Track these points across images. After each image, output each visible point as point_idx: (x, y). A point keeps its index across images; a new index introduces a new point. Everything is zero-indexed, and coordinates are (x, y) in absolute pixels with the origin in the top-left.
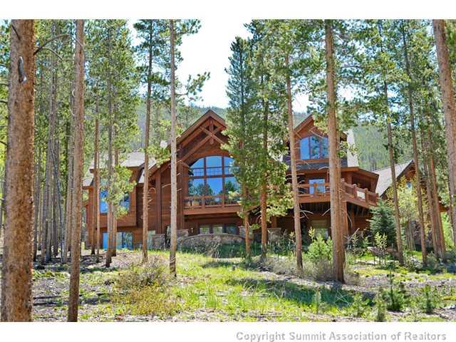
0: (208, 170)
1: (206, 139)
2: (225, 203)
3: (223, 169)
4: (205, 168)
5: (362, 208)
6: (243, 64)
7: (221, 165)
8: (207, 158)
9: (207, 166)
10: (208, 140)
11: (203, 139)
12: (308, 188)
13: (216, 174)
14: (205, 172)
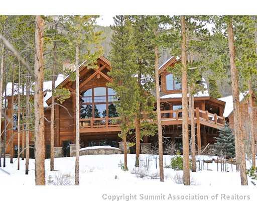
0: (95, 98)
1: (94, 74)
2: (109, 124)
3: (107, 98)
4: (93, 96)
5: (211, 128)
6: (123, 22)
7: (105, 95)
8: (95, 89)
9: (95, 95)
10: (96, 75)
11: (92, 74)
12: (173, 113)
13: (102, 101)
14: (93, 99)
